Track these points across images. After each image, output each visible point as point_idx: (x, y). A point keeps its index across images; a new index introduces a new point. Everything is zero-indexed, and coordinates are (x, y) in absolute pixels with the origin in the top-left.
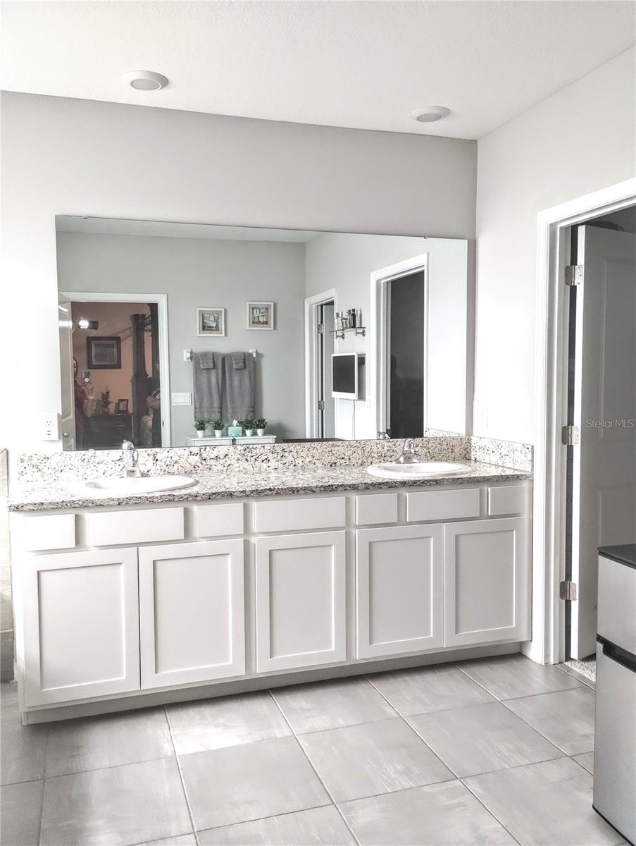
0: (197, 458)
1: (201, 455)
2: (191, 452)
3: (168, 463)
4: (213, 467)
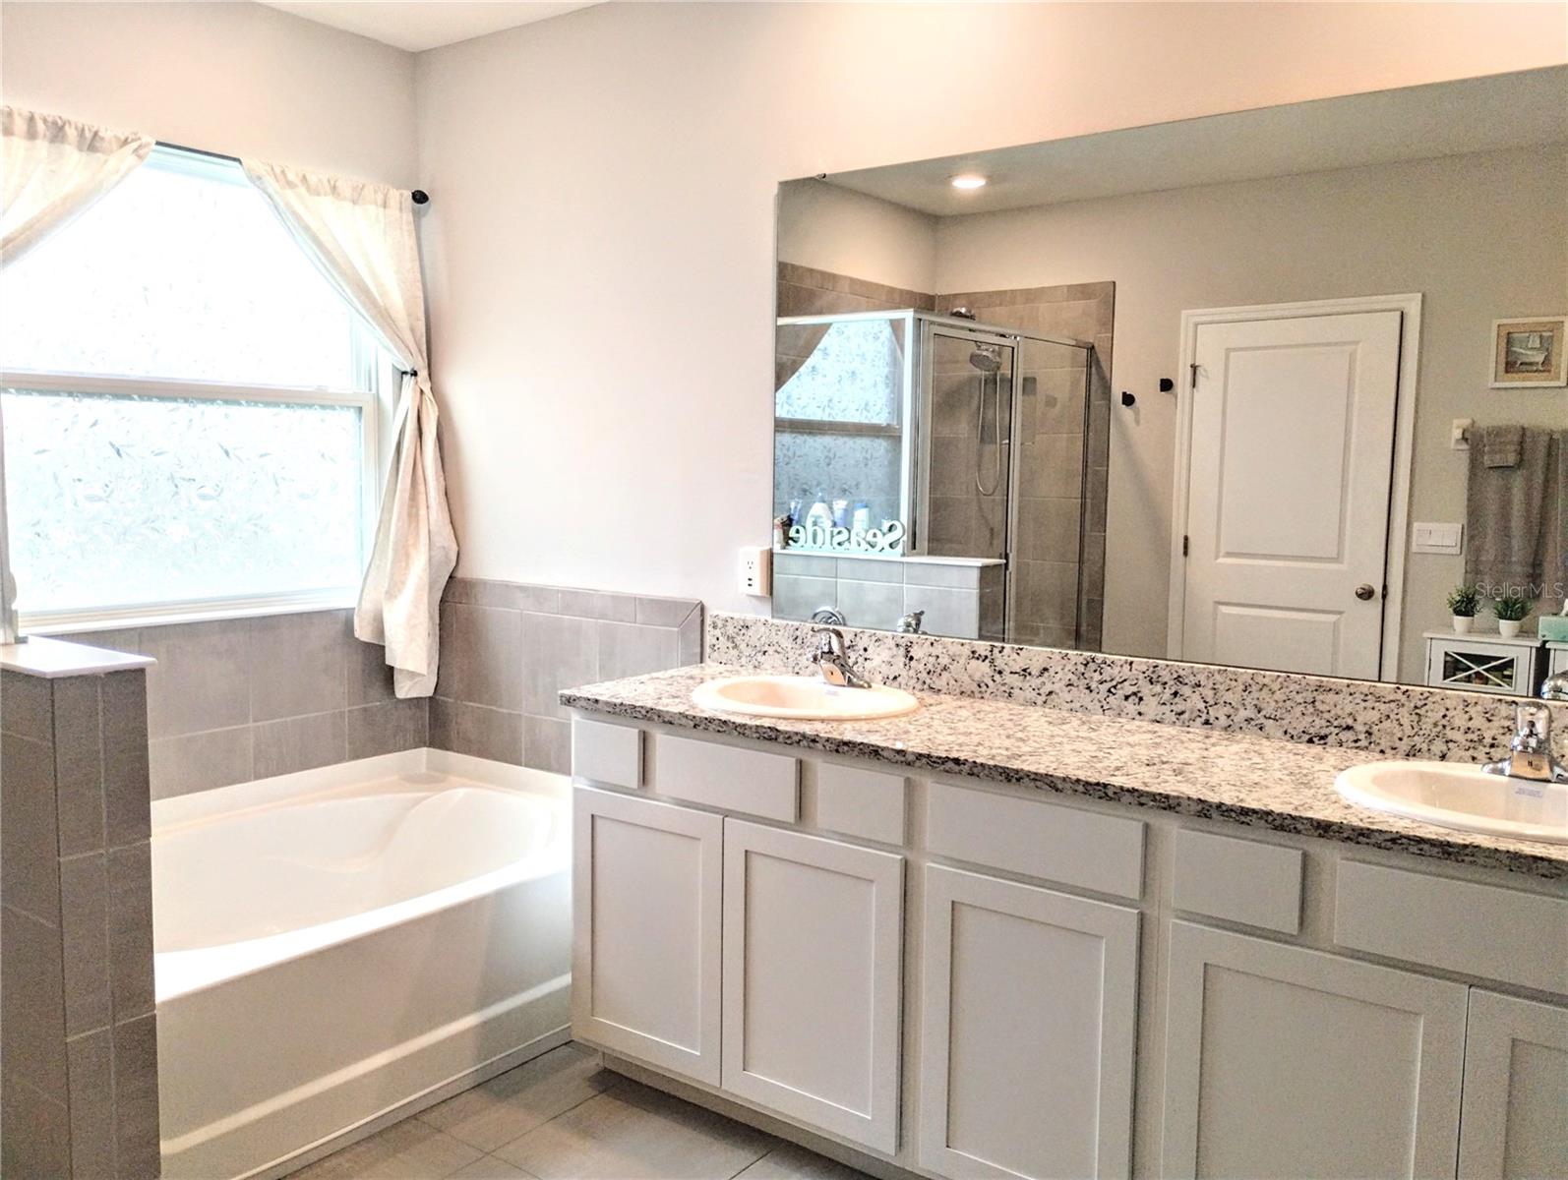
1: (992, 662)
2: (973, 652)
3: (930, 667)
4: (1016, 692)
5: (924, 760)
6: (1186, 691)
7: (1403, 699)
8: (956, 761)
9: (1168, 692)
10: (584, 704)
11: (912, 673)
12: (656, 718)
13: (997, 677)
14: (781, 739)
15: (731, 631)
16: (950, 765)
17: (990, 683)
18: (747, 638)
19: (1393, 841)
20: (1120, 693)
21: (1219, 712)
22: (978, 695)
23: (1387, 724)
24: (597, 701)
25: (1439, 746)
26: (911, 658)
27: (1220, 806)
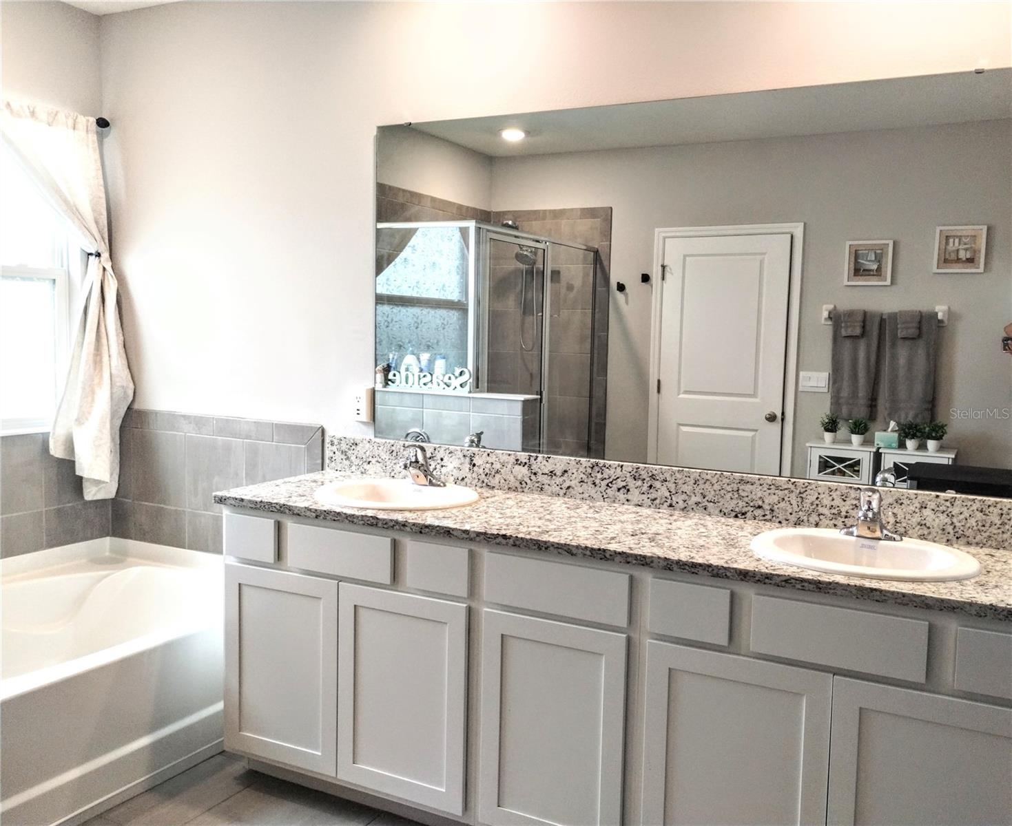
0: (524, 470)
1: (530, 466)
2: (517, 460)
3: (487, 471)
4: (546, 487)
5: (482, 537)
6: (657, 484)
7: (792, 487)
8: (504, 536)
9: (646, 486)
10: (233, 502)
11: (475, 475)
12: (287, 511)
13: (533, 477)
14: (380, 525)
15: (344, 447)
16: (500, 539)
17: (529, 481)
18: (356, 452)
19: (786, 581)
20: (615, 487)
21: (679, 499)
22: (519, 490)
23: (782, 505)
24: (242, 500)
25: (814, 518)
26: (474, 465)
27: (678, 562)
